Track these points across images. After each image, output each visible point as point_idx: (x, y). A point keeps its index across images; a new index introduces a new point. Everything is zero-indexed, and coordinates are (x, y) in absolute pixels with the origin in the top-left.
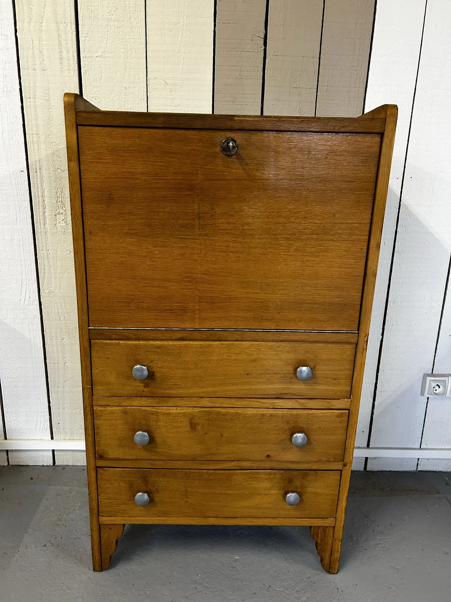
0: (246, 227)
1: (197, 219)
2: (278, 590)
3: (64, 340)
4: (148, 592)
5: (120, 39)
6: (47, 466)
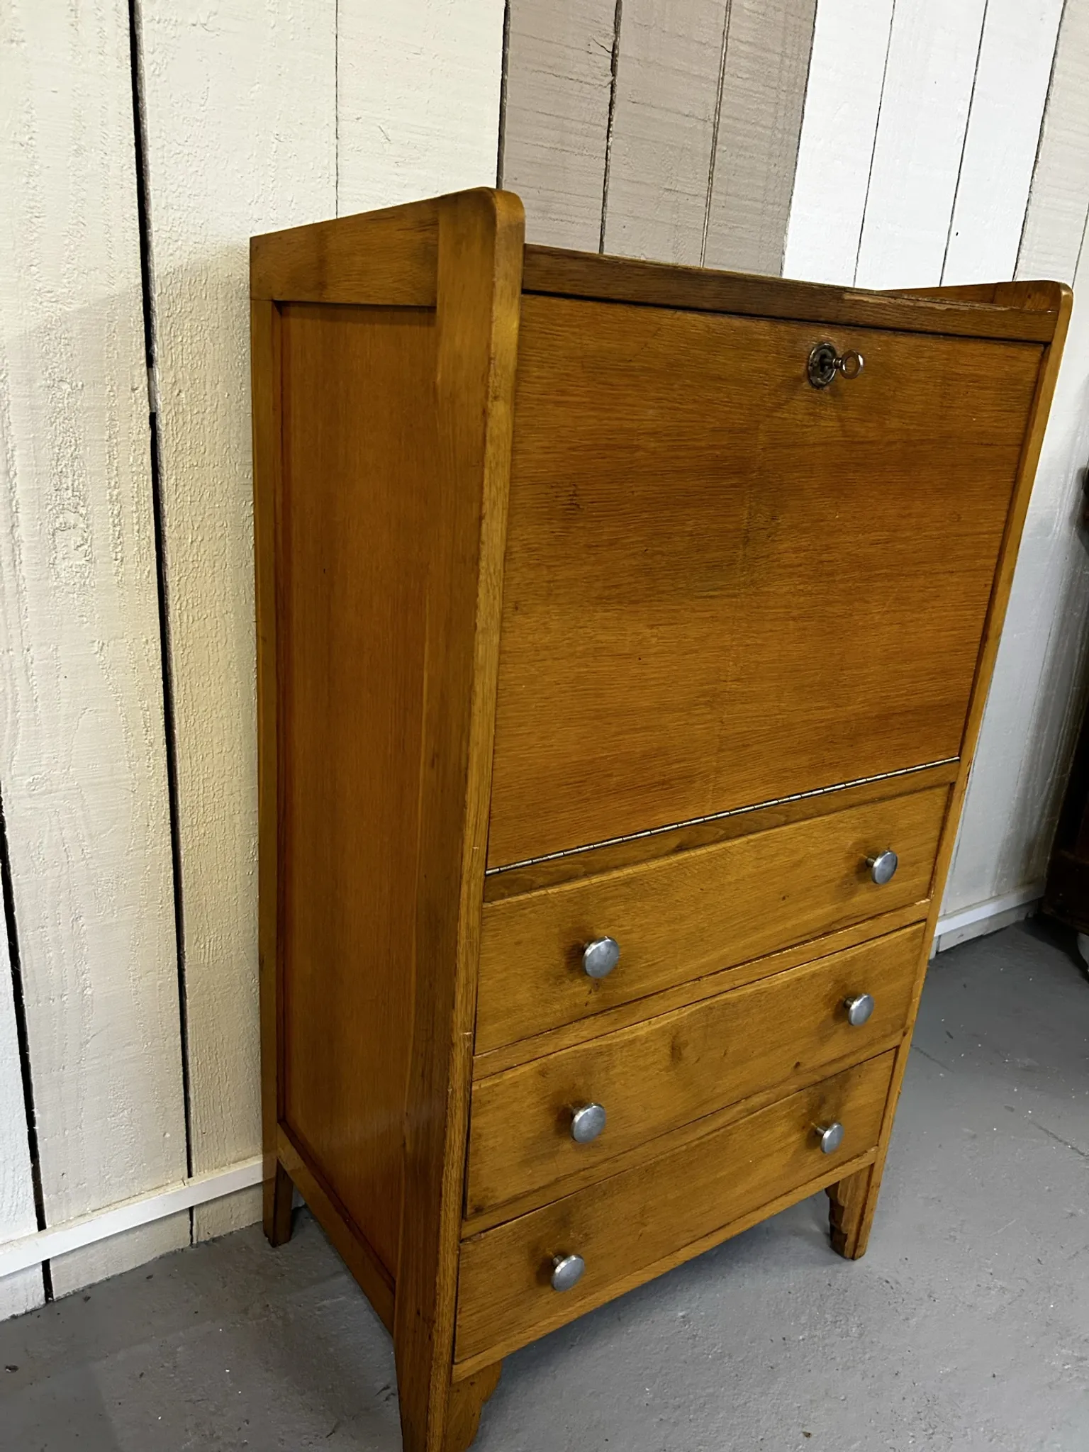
0: (825, 557)
1: (741, 546)
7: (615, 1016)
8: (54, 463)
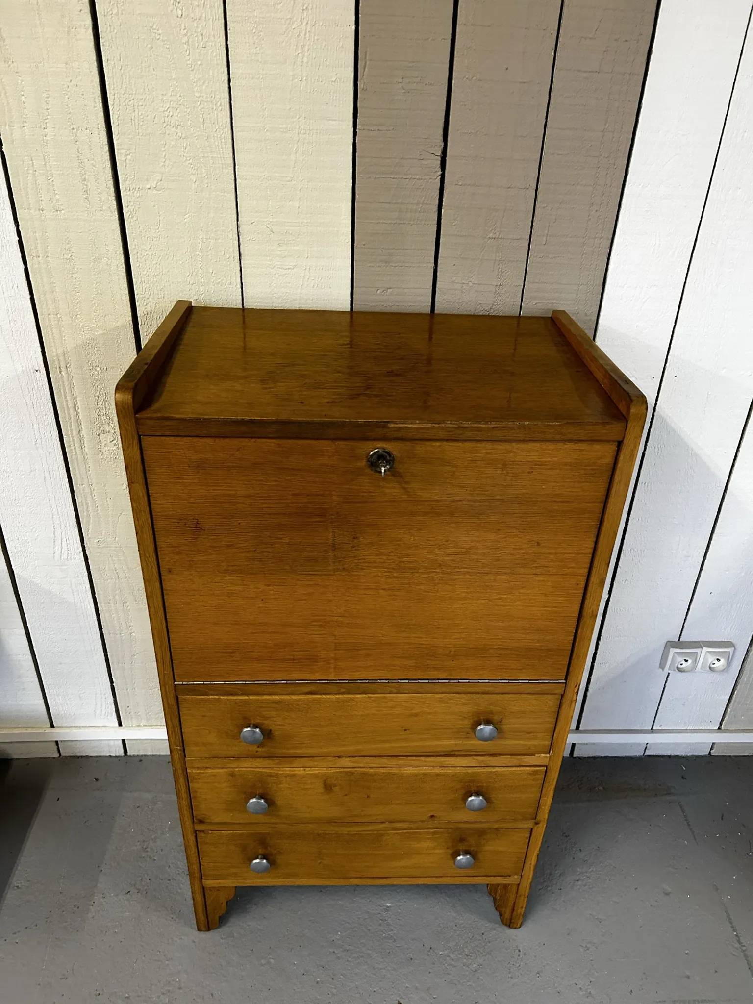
0: (405, 559)
1: (331, 551)
2: (441, 954)
3: (128, 604)
4: (272, 961)
5: (188, 159)
6: (116, 757)
7: (277, 761)
8: (96, 404)
